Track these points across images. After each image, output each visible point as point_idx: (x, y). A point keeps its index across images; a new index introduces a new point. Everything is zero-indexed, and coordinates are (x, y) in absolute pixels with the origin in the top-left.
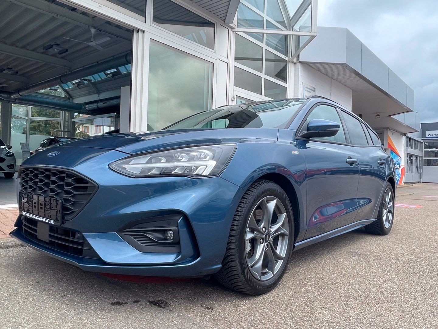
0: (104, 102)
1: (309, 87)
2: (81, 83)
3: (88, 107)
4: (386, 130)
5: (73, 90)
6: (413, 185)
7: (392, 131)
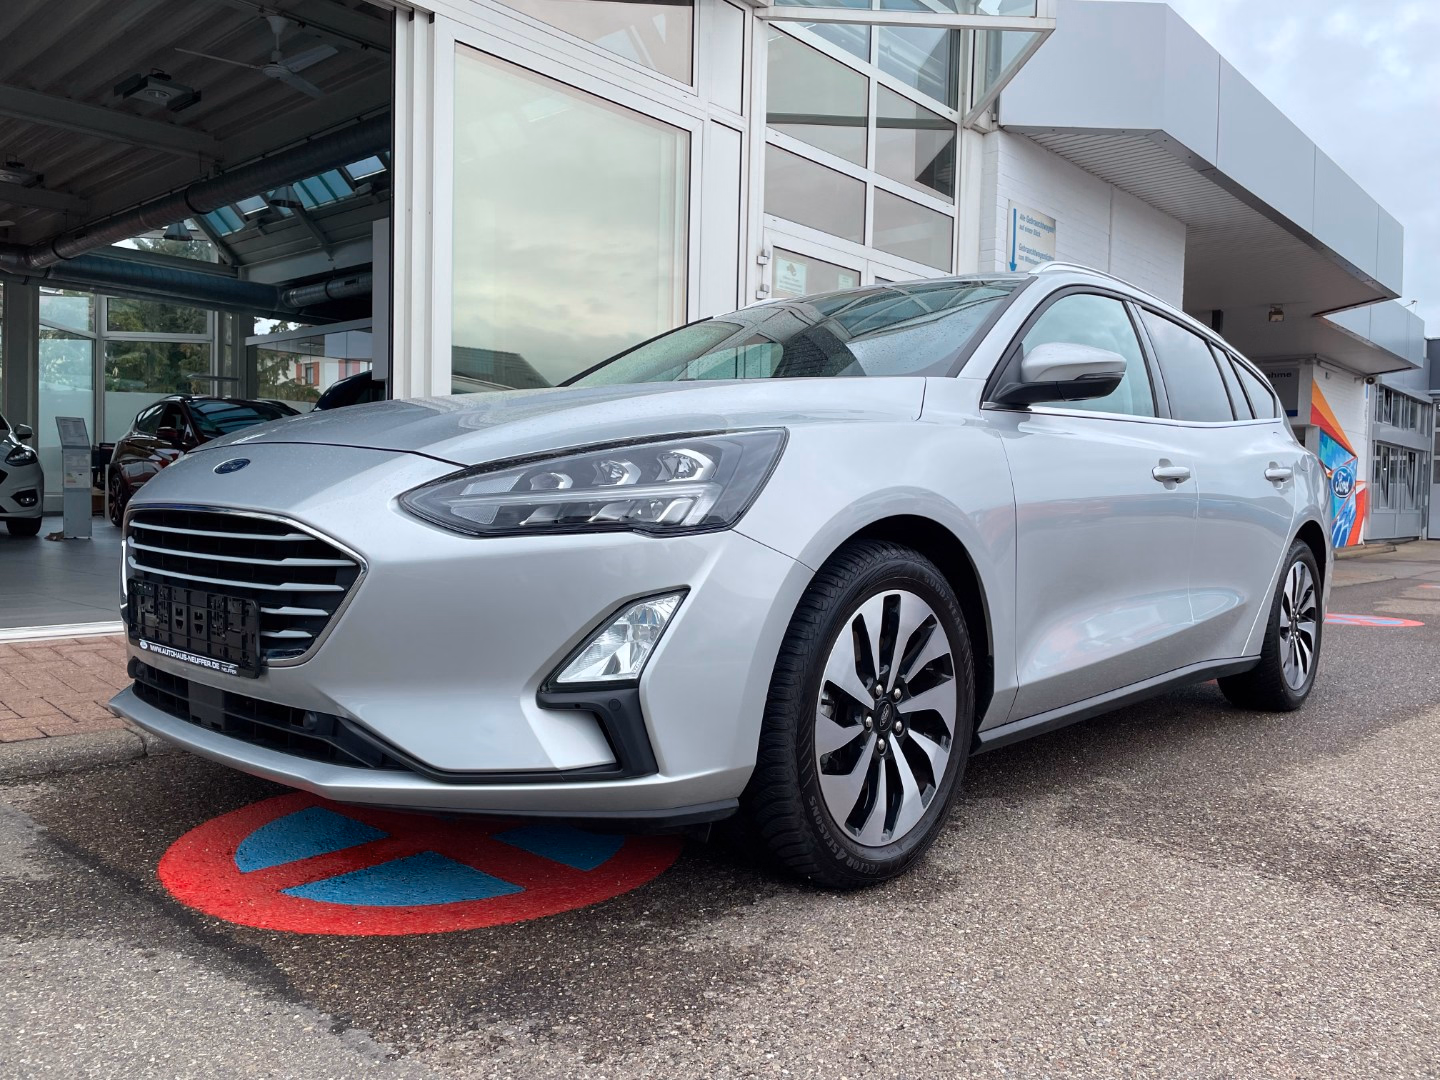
0: (349, 279)
1: (1032, 216)
2: (269, 216)
3: (296, 296)
4: (1306, 363)
5: (244, 237)
6: (1397, 547)
7: (1328, 366)
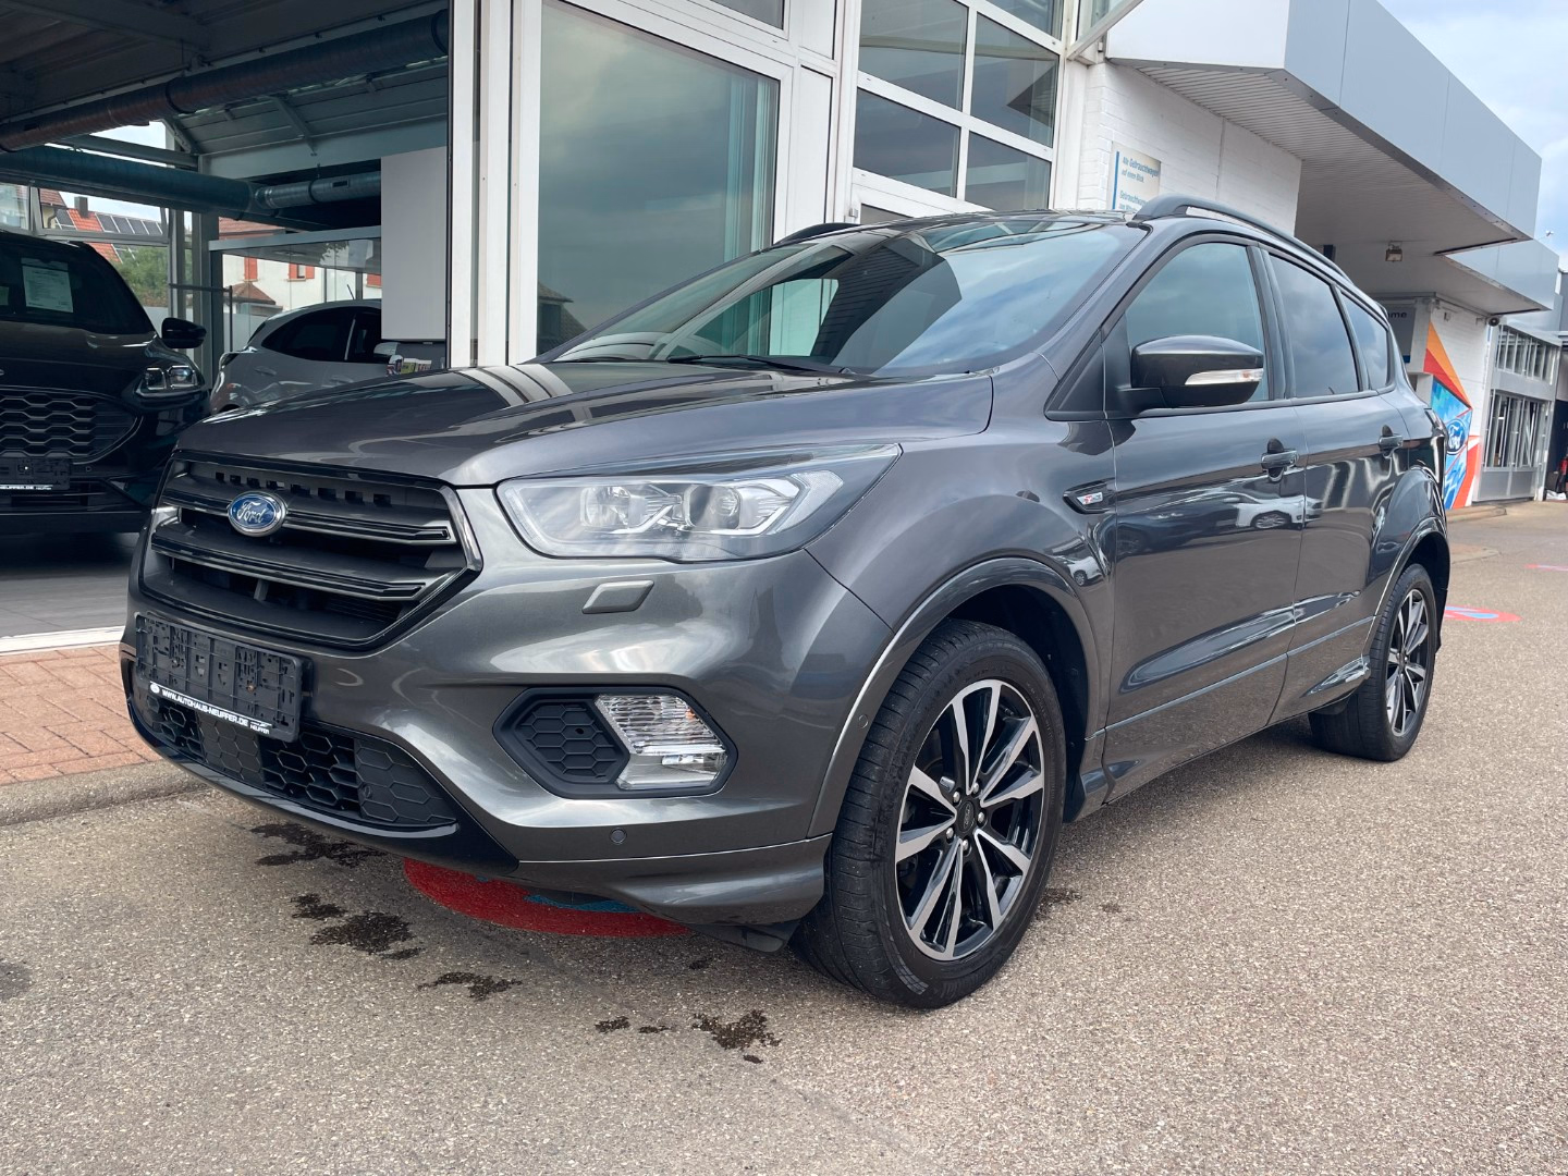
0: (338, 179)
1: (1136, 159)
3: (273, 196)
4: (1423, 302)
5: (206, 121)
6: (1508, 509)
7: (1447, 305)
